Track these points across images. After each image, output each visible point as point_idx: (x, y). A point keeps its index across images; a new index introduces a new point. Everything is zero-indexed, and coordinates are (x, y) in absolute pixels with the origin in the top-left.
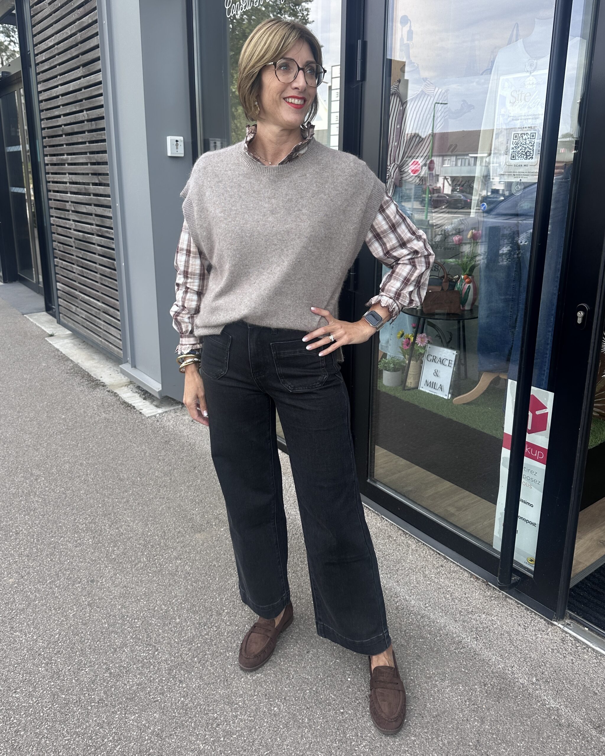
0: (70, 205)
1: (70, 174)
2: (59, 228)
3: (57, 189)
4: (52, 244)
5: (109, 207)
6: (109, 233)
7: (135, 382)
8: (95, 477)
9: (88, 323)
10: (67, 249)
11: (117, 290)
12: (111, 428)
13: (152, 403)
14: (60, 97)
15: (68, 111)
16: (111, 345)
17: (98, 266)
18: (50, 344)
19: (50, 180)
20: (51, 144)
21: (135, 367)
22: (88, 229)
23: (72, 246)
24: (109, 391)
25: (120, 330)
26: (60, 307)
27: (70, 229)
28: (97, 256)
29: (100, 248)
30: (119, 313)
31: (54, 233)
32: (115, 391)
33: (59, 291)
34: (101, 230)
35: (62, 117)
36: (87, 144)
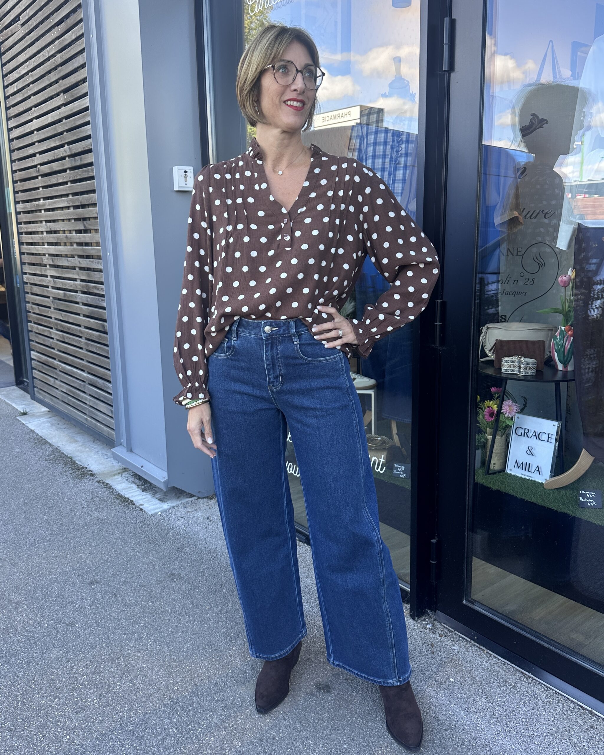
0: (48, 259)
1: (47, 221)
2: (33, 286)
3: (31, 241)
4: (26, 306)
5: (99, 258)
6: (98, 289)
7: (130, 468)
8: (93, 602)
9: (70, 398)
10: (44, 311)
11: (108, 358)
12: (107, 531)
13: (154, 495)
14: (35, 132)
15: (45, 148)
16: (99, 424)
17: (82, 329)
18: (23, 424)
19: (23, 231)
20: (24, 188)
21: (131, 451)
22: (71, 286)
23: (50, 308)
24: (99, 482)
25: (112, 406)
26: (34, 380)
27: (48, 287)
28: (81, 317)
29: (86, 307)
30: (110, 385)
31: (28, 293)
32: (107, 482)
33: (33, 361)
34: (87, 285)
35: (37, 155)
36: (69, 184)
